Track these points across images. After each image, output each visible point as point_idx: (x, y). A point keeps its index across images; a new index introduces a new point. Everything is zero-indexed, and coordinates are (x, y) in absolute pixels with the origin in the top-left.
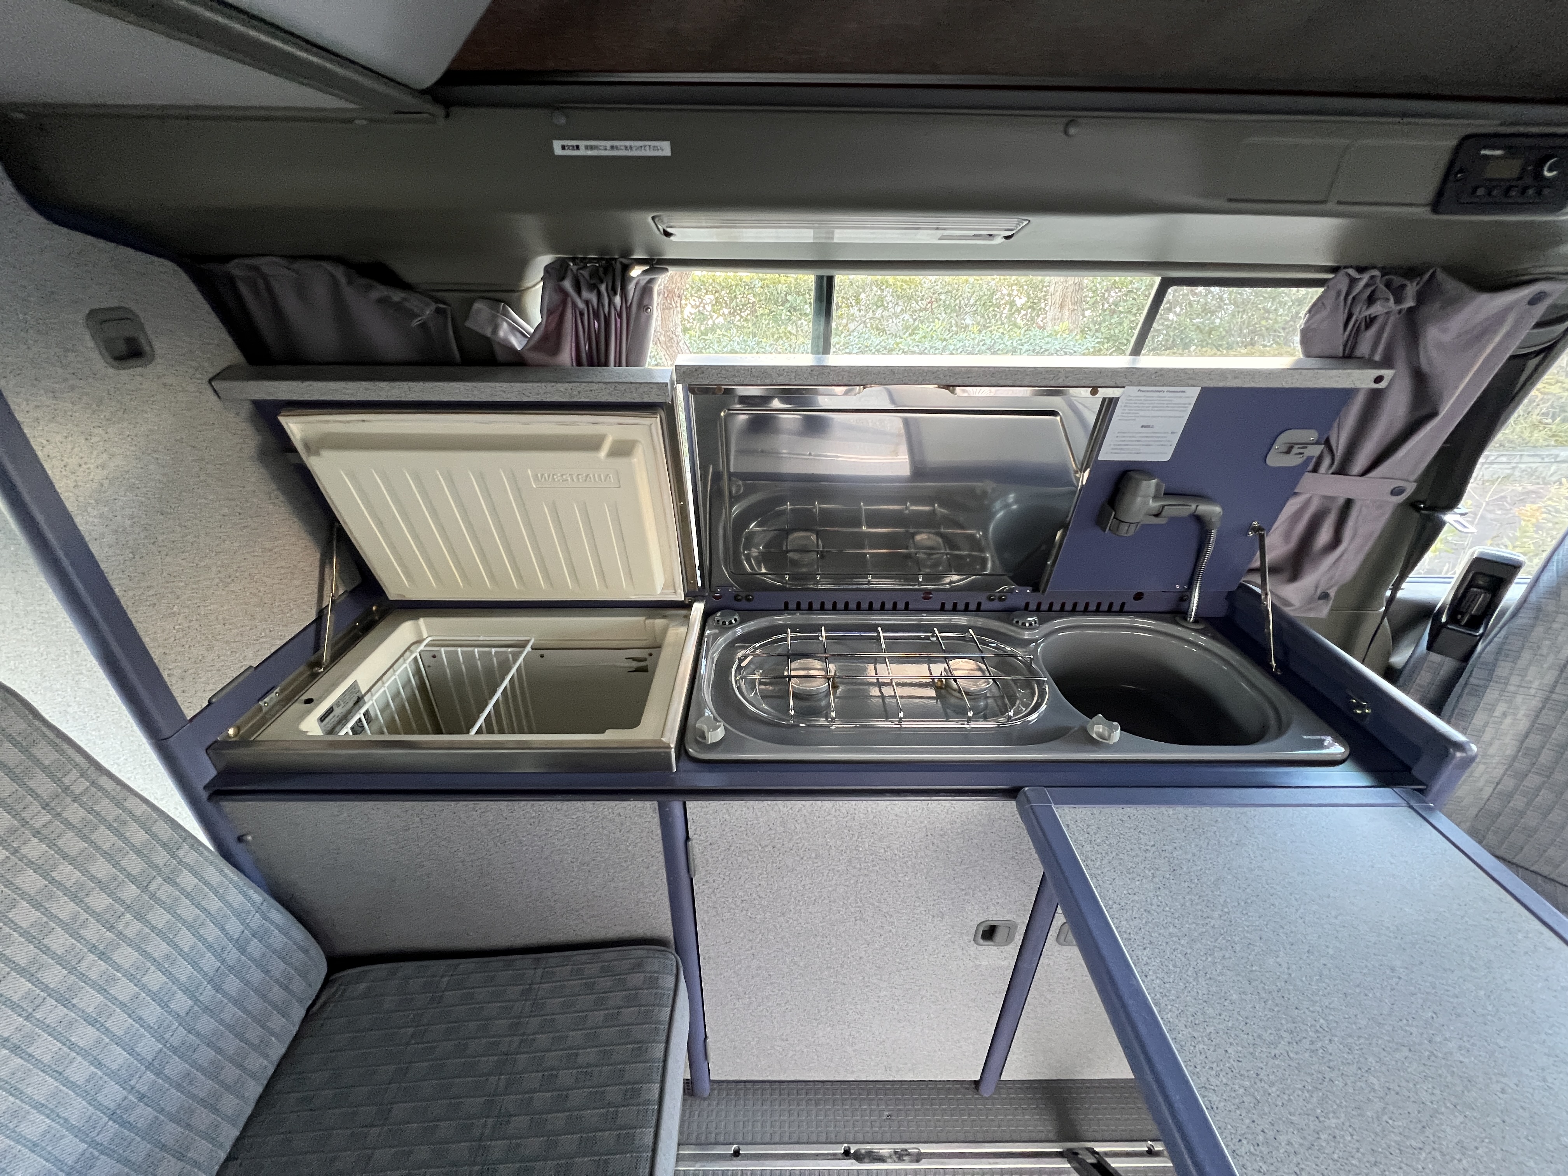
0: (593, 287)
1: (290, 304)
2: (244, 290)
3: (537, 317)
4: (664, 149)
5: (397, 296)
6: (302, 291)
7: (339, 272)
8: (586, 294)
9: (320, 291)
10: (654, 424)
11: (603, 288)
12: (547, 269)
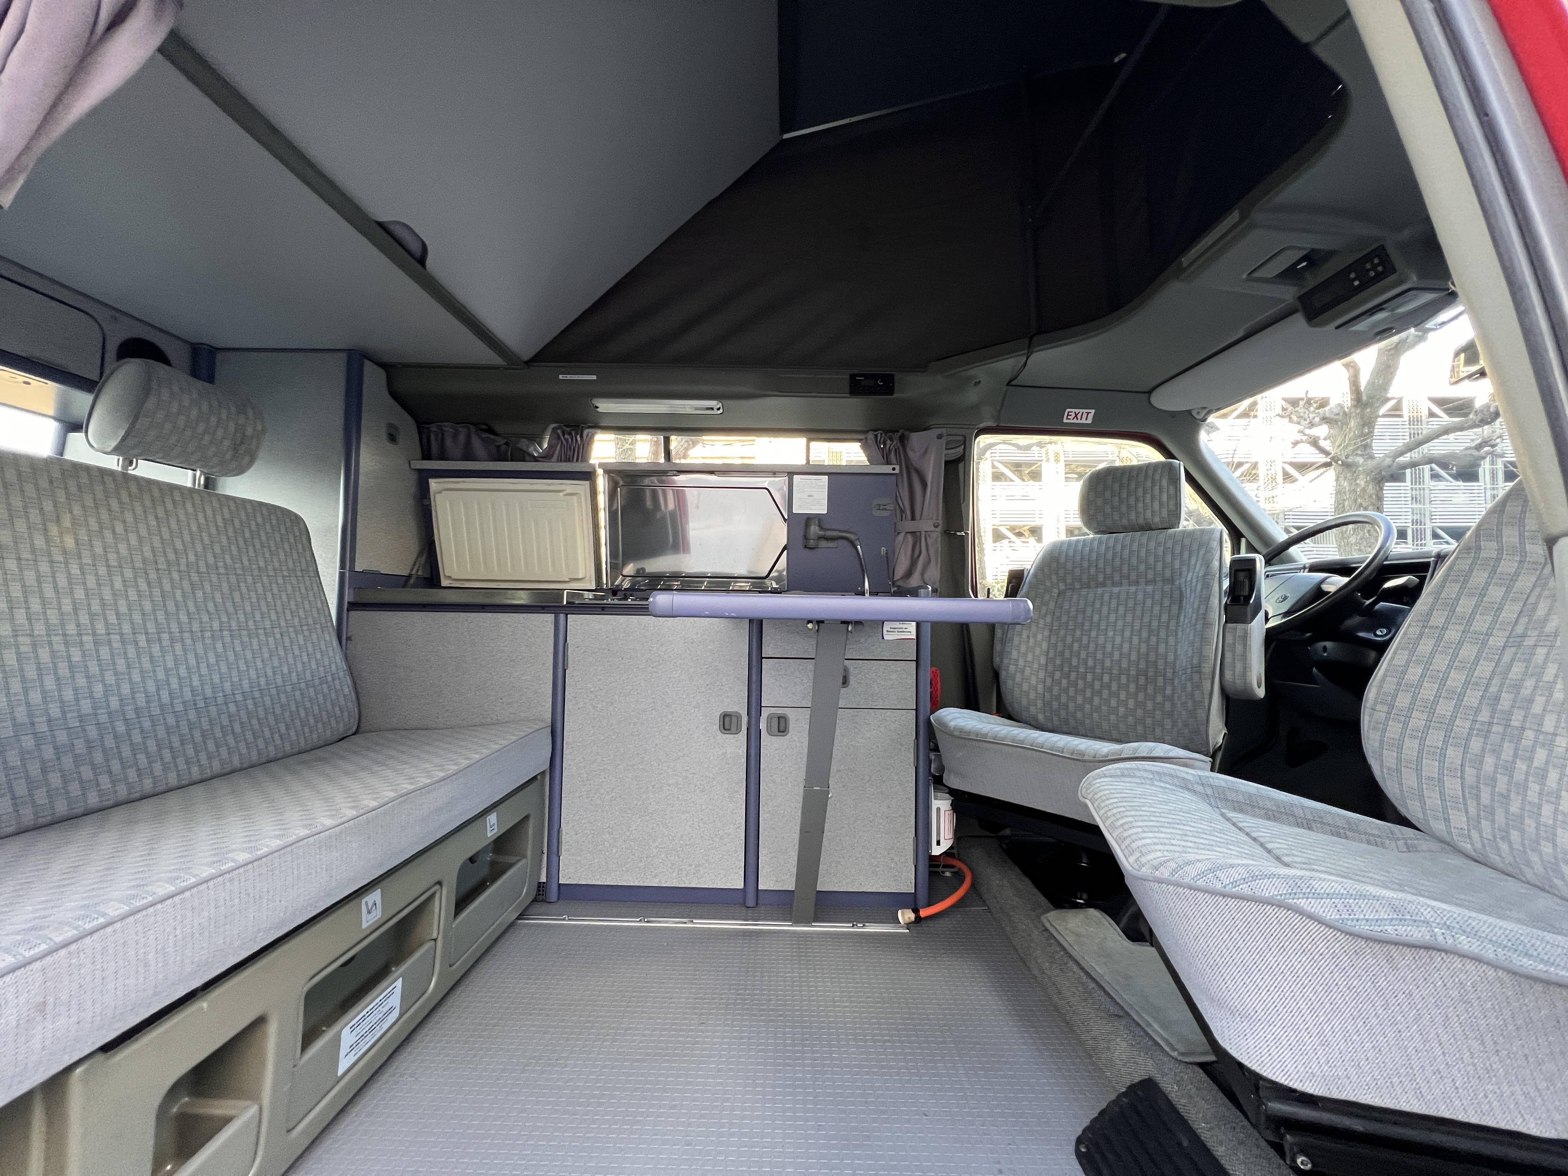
0: (570, 434)
1: (449, 442)
2: (433, 437)
3: (545, 445)
4: (594, 377)
5: (492, 437)
6: (455, 437)
7: (473, 429)
8: (566, 436)
9: (462, 438)
10: (587, 484)
11: (573, 433)
12: (554, 430)
